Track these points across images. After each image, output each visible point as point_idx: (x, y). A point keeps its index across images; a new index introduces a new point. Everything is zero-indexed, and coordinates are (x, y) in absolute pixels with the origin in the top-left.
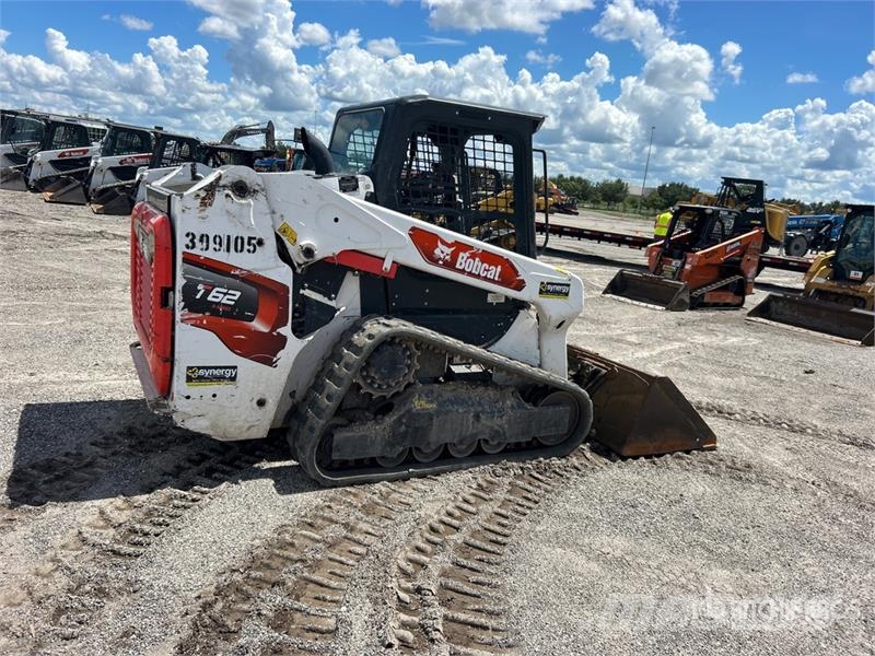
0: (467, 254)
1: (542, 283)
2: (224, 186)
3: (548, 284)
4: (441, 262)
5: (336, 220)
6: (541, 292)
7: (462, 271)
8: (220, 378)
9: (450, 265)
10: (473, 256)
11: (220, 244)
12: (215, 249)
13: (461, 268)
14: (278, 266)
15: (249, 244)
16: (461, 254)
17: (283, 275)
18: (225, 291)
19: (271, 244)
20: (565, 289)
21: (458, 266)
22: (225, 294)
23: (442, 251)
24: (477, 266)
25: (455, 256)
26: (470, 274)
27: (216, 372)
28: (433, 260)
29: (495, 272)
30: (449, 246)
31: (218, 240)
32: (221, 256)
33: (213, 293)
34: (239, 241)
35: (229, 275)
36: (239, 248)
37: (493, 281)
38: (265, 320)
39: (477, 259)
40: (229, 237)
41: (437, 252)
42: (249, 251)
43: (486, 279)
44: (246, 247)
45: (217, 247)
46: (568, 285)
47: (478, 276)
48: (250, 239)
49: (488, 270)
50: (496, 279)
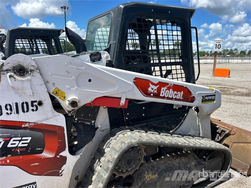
0: (166, 88)
1: (203, 97)
2: (7, 71)
3: (206, 96)
4: (152, 95)
5: (90, 81)
6: (203, 101)
7: (164, 98)
9: (157, 95)
10: (169, 89)
11: (11, 110)
12: (7, 114)
13: (163, 96)
14: (54, 116)
15: (32, 106)
16: (162, 88)
17: (60, 121)
18: (20, 138)
19: (48, 103)
20: (213, 98)
21: (161, 95)
22: (20, 141)
23: (152, 89)
24: (170, 93)
25: (159, 90)
26: (168, 98)
28: (147, 94)
29: (180, 95)
31: (8, 107)
32: (13, 117)
33: (11, 142)
34: (25, 105)
35: (20, 128)
36: (25, 109)
37: (179, 100)
38: (50, 150)
39: (171, 90)
40: (17, 104)
41: (150, 89)
42: (33, 110)
43: (176, 99)
44: (30, 108)
45: (9, 112)
46: (215, 95)
47: (172, 99)
48: (32, 102)
49: (177, 95)
50: (181, 98)
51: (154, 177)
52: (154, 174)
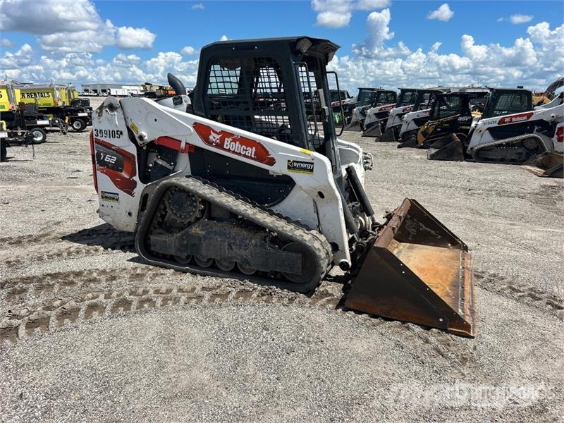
0: (231, 139)
1: (289, 161)
2: (106, 107)
3: (294, 161)
4: (214, 144)
5: (156, 120)
6: (289, 168)
7: (229, 150)
8: (113, 199)
9: (220, 146)
10: (235, 140)
12: (105, 137)
13: (228, 148)
16: (226, 139)
17: (132, 149)
18: (111, 156)
19: (126, 132)
20: (309, 167)
21: (225, 147)
22: (111, 158)
23: (214, 137)
24: (237, 147)
25: (222, 140)
26: (234, 152)
27: (111, 195)
28: (209, 143)
29: (251, 151)
30: (218, 134)
31: (106, 132)
32: (107, 140)
33: (107, 157)
34: (113, 133)
35: (110, 149)
37: (250, 158)
38: (127, 172)
39: (238, 143)
40: (109, 131)
41: (211, 137)
42: (118, 137)
43: (245, 156)
44: (116, 135)
45: (106, 135)
46: (313, 164)
47: (240, 154)
48: (117, 131)
49: (246, 150)
50: (253, 156)
51: (200, 232)
52: (203, 230)
